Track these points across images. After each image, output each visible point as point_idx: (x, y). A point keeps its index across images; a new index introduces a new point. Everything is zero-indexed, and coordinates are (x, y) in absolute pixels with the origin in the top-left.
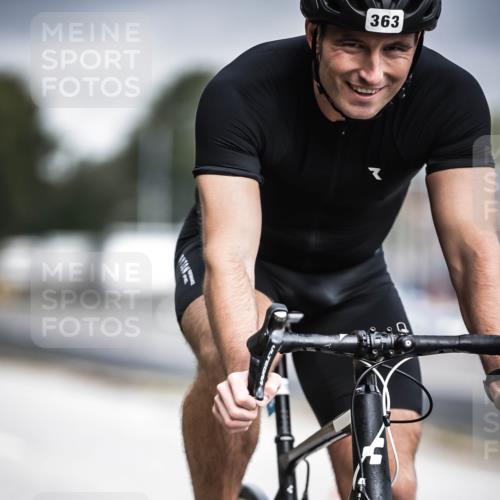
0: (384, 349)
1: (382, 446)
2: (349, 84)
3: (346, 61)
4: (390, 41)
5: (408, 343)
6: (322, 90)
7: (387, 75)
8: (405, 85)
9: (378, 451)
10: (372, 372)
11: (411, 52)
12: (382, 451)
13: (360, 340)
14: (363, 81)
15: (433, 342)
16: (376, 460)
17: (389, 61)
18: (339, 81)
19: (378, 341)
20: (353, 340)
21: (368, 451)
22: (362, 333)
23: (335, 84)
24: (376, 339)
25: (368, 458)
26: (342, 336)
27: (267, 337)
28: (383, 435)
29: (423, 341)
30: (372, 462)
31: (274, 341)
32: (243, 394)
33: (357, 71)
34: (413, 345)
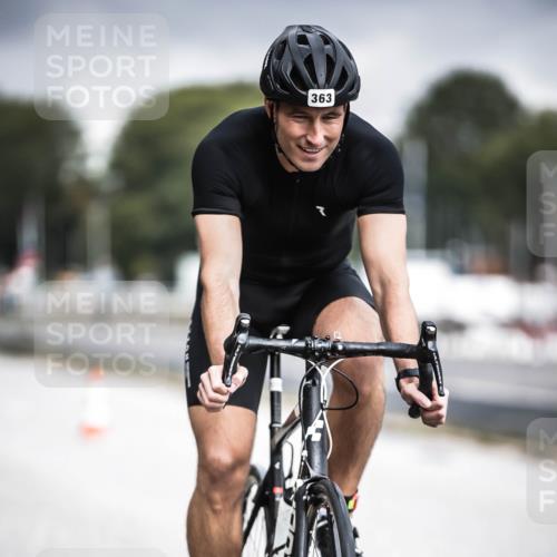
0: (323, 352)
1: (321, 427)
2: (300, 147)
3: (297, 129)
4: (326, 112)
5: (340, 347)
6: (281, 150)
7: (326, 137)
8: (340, 142)
9: (318, 430)
10: (315, 369)
11: (342, 118)
12: (322, 431)
13: (307, 344)
14: (309, 143)
15: (359, 347)
16: (316, 437)
17: (327, 126)
18: (293, 145)
19: (320, 345)
20: (302, 344)
21: (311, 430)
22: (308, 339)
23: (289, 147)
24: (318, 345)
25: (310, 437)
26: (294, 340)
27: (236, 339)
28: (322, 418)
29: (352, 346)
30: (313, 439)
31: (240, 342)
32: (218, 382)
33: (305, 136)
34: (344, 349)
